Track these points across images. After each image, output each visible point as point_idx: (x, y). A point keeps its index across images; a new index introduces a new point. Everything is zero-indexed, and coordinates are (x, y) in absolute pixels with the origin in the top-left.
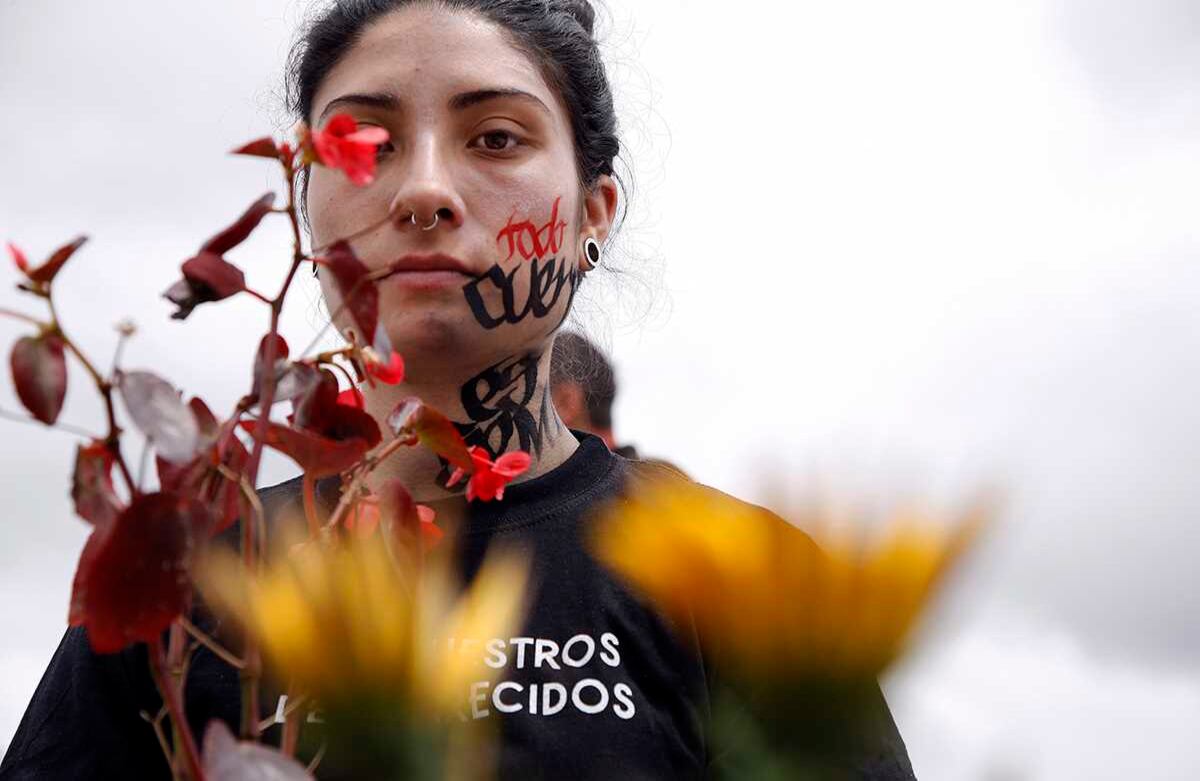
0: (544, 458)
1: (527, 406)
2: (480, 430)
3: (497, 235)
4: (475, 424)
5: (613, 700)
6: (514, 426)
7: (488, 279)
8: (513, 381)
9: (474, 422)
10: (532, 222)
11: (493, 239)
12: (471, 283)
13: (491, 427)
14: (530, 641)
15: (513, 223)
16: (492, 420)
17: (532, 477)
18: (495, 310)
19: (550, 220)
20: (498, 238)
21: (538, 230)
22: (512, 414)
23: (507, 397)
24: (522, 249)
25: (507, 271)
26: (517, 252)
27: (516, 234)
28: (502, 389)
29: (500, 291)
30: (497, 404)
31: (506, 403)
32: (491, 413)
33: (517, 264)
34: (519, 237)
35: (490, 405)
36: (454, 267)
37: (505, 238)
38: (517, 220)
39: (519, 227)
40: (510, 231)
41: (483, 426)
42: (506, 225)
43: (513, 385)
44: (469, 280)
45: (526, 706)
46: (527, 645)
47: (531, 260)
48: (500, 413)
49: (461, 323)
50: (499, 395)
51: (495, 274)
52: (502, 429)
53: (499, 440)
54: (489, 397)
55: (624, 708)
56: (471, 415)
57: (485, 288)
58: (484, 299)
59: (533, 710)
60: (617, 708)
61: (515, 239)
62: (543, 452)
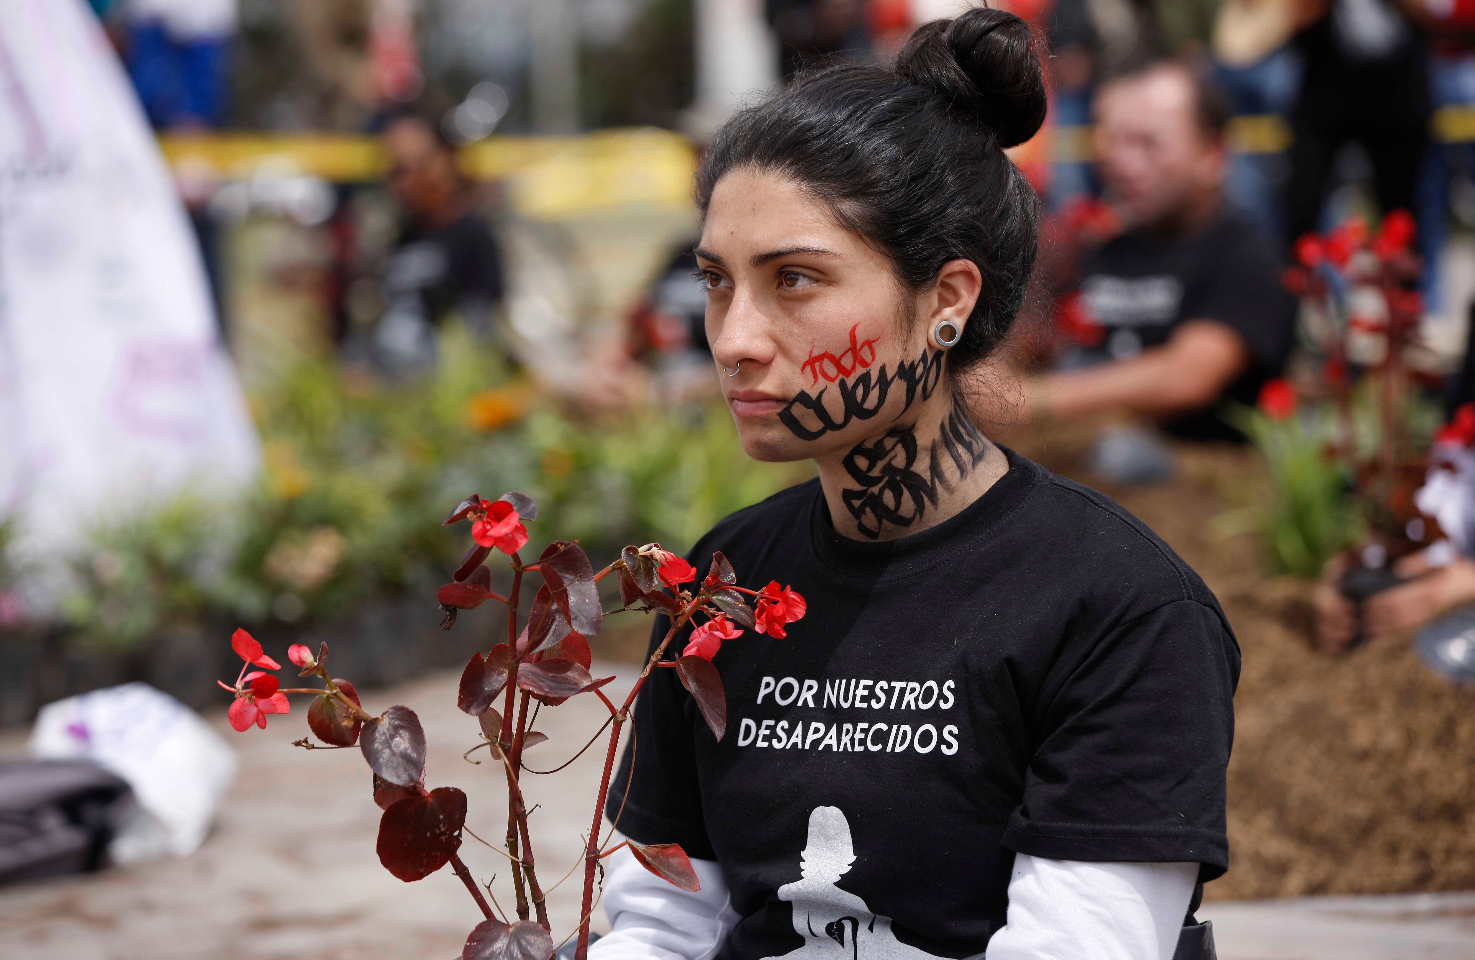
0: (942, 506)
1: (912, 469)
2: (873, 494)
3: (801, 366)
4: (867, 490)
5: (941, 740)
6: (903, 487)
7: (797, 404)
8: (890, 451)
9: (865, 488)
10: (830, 352)
11: (799, 370)
12: (785, 409)
13: (882, 491)
14: (904, 684)
15: (813, 355)
16: (881, 485)
17: (935, 525)
18: (813, 424)
19: (848, 345)
20: (803, 370)
21: (837, 357)
22: (898, 478)
23: (889, 464)
24: (825, 376)
25: (814, 394)
26: (821, 378)
27: (817, 365)
28: (881, 459)
29: (812, 411)
30: (881, 472)
31: (889, 469)
32: (877, 480)
33: (823, 388)
34: (821, 366)
35: (875, 473)
36: (766, 398)
37: (808, 369)
38: (816, 353)
39: (820, 358)
40: (812, 362)
41: (875, 490)
42: (807, 358)
43: (892, 454)
44: (784, 406)
45: (885, 746)
46: (901, 688)
47: (837, 381)
48: (886, 478)
49: (782, 441)
50: (880, 465)
51: (803, 398)
52: (893, 491)
53: (892, 499)
54: (871, 467)
55: (950, 746)
56: (862, 484)
57: (797, 410)
58: (799, 420)
59: (889, 750)
60: (943, 748)
61: (817, 369)
62: (940, 502)
